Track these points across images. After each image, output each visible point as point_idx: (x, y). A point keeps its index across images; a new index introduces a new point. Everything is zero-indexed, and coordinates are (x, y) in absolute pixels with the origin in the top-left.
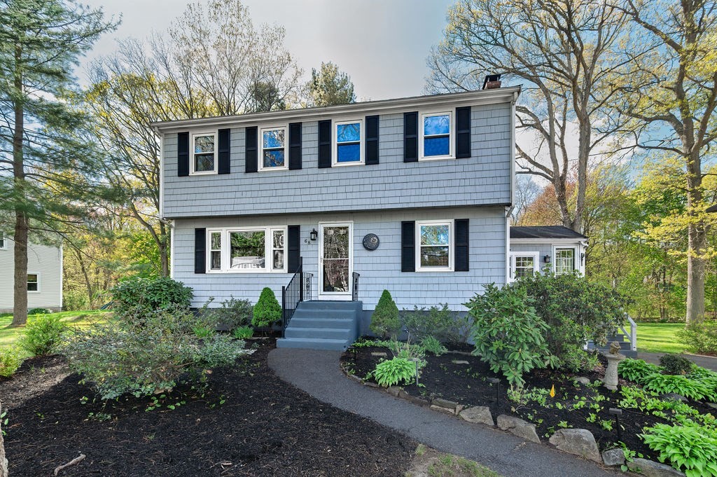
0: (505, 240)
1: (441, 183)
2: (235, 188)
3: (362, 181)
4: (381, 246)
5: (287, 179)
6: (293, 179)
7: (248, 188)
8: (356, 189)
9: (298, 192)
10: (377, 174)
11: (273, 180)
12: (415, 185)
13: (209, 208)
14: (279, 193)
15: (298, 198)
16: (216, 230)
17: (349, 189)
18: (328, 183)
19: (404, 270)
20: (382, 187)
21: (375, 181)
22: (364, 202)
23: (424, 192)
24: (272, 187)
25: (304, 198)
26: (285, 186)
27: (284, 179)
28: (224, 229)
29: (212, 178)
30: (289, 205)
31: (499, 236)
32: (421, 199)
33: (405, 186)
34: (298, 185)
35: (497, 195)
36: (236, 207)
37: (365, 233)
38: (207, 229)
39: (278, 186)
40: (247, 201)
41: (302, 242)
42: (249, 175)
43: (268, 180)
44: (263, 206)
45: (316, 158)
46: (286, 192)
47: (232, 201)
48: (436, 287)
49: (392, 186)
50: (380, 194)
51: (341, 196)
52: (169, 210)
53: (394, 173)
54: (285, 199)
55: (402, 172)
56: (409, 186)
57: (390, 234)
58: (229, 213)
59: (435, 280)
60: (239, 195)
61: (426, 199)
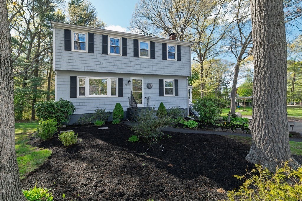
0: (187, 86)
1: (173, 68)
2: (97, 60)
3: (149, 64)
4: (153, 87)
5: (121, 59)
6: (123, 60)
7: (103, 61)
8: (147, 66)
9: (126, 65)
10: (154, 62)
11: (115, 59)
12: (166, 68)
13: (83, 68)
14: (118, 64)
15: (125, 68)
16: (82, 77)
17: (145, 66)
18: (137, 63)
19: (160, 96)
20: (156, 67)
21: (154, 64)
22: (150, 71)
23: (168, 70)
24: (115, 62)
25: (128, 68)
26: (120, 62)
27: (120, 59)
28: (87, 77)
29: (84, 54)
30: (122, 70)
31: (186, 85)
32: (168, 72)
33: (163, 67)
34: (125, 62)
35: (187, 73)
36: (97, 68)
37: (148, 82)
38: (77, 77)
39: (117, 62)
40: (103, 66)
41: (124, 84)
42: (103, 55)
43: (113, 59)
44: (110, 69)
45: (133, 53)
46: (120, 65)
47: (96, 66)
48: (169, 101)
49: (159, 67)
50: (155, 69)
51: (142, 68)
52: (59, 66)
53: (159, 63)
54: (120, 67)
55: (162, 63)
56: (164, 68)
57: (155, 83)
58: (94, 71)
59: (169, 99)
60: (99, 63)
61: (169, 72)
